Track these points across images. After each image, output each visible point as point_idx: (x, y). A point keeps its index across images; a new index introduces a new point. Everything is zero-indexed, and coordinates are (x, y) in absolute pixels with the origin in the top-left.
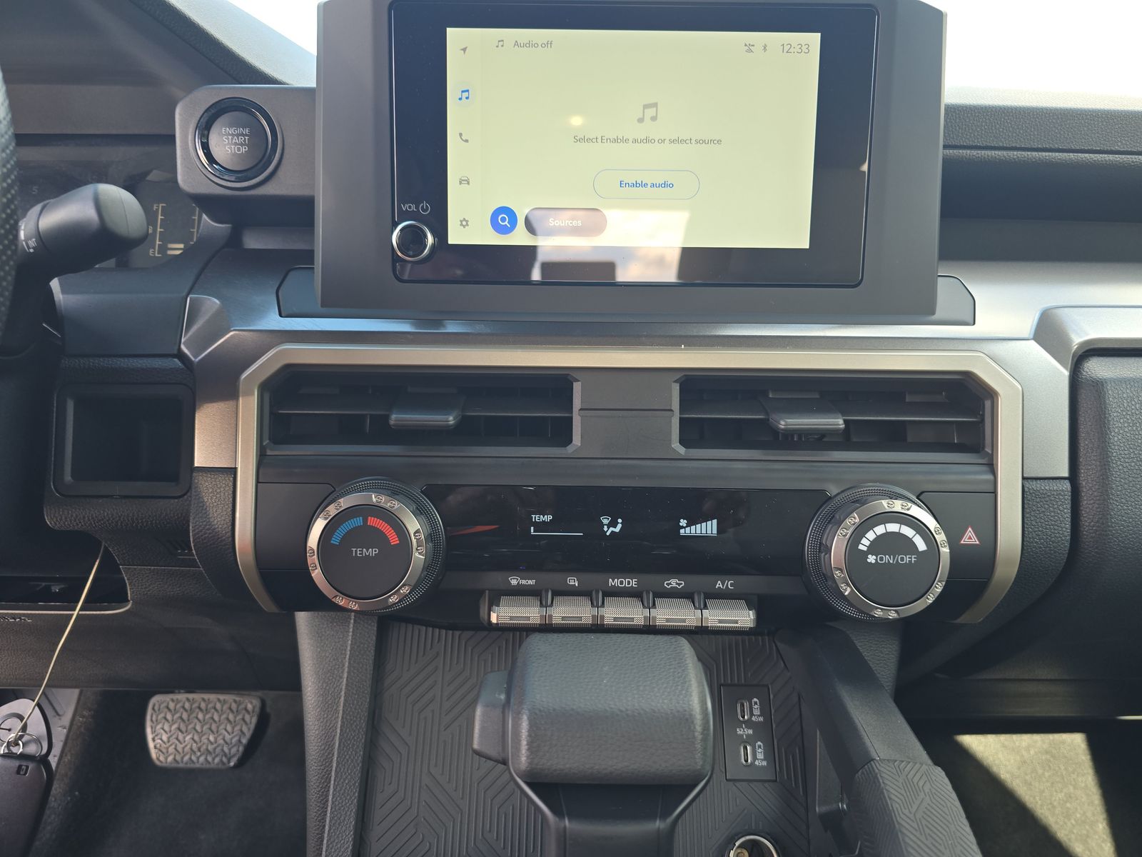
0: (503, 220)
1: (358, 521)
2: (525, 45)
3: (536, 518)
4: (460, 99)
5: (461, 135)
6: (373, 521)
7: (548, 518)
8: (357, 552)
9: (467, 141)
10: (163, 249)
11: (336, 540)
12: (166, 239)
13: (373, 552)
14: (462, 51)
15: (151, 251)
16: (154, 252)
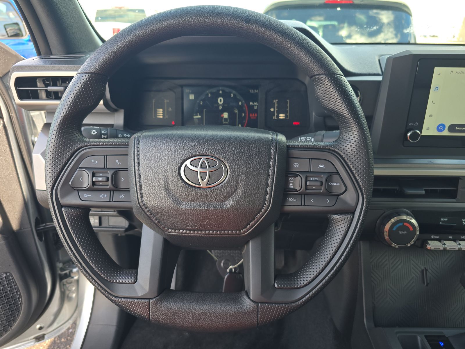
0: (441, 128)
1: (401, 224)
2: (460, 73)
3: (442, 219)
4: (435, 90)
5: (433, 101)
6: (406, 224)
7: (446, 219)
8: (400, 232)
9: (434, 103)
10: (278, 116)
11: (394, 229)
12: (279, 113)
13: (405, 233)
14: (438, 75)
15: (274, 117)
16: (275, 118)
